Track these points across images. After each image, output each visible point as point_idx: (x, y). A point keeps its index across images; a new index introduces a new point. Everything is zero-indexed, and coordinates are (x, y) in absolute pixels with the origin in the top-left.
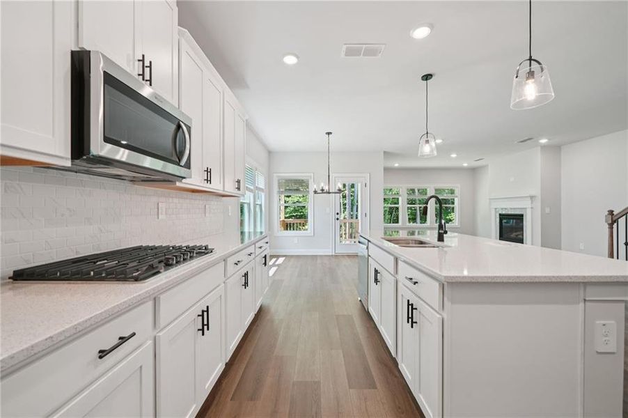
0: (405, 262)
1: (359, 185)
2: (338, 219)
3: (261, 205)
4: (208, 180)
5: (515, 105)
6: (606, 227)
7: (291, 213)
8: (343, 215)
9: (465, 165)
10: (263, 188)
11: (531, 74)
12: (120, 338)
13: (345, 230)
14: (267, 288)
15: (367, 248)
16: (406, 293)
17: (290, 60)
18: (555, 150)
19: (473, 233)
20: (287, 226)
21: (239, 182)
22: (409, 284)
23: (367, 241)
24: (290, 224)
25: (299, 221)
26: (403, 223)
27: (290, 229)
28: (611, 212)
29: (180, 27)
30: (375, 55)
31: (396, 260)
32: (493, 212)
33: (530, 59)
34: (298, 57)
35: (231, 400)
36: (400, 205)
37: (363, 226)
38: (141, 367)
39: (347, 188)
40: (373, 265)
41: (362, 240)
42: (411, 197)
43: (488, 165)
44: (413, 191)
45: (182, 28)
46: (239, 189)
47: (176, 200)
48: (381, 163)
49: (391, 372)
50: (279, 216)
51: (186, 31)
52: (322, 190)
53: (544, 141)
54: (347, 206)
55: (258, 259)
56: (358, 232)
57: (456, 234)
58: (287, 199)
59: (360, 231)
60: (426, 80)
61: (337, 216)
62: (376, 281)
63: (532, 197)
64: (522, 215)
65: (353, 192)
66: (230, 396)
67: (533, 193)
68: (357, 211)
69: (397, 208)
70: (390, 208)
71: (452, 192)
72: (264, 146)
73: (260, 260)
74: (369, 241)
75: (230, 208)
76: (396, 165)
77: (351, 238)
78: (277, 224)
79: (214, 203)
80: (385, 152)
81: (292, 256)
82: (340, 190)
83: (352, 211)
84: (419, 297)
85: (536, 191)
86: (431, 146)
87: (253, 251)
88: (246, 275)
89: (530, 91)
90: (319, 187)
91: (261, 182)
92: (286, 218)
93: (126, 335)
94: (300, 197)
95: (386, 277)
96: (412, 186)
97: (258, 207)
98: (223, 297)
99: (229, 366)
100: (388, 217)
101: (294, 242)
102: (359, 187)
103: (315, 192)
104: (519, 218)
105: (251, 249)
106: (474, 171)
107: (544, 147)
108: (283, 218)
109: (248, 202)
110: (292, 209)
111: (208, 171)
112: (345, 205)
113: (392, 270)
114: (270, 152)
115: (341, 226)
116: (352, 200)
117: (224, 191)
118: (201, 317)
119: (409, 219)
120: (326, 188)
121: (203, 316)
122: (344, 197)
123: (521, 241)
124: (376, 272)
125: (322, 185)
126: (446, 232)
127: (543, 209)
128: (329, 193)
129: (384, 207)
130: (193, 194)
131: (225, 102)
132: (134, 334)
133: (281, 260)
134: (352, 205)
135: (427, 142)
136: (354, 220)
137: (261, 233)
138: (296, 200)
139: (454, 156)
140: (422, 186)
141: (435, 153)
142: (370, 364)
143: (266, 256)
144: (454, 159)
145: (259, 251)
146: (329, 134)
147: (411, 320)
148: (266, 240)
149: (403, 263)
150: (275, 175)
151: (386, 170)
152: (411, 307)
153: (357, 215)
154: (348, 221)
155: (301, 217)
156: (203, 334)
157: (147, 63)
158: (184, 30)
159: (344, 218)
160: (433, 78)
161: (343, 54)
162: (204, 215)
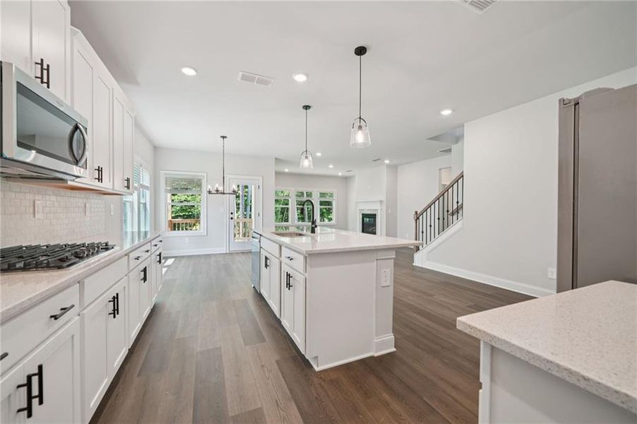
0: (286, 247)
1: (253, 187)
2: (232, 218)
3: (145, 204)
4: (100, 179)
5: (353, 145)
6: (414, 221)
7: (177, 212)
8: (236, 215)
9: (340, 174)
10: (148, 185)
11: (360, 127)
12: (62, 309)
13: (239, 230)
14: (161, 286)
15: (260, 242)
16: (286, 269)
17: (189, 72)
18: (394, 168)
19: (346, 229)
20: (174, 227)
21: (128, 180)
22: (288, 261)
23: (259, 236)
24: (178, 224)
25: (188, 221)
26: (293, 222)
27: (178, 230)
28: (416, 212)
29: (72, 27)
30: (267, 84)
31: (281, 247)
32: (358, 211)
33: (360, 118)
34: (196, 71)
35: (138, 376)
36: (290, 206)
37: (255, 224)
38: (73, 336)
39: (240, 188)
40: (264, 254)
41: (255, 235)
42: (300, 199)
43: (354, 176)
44: (302, 193)
45: (75, 29)
46: (128, 187)
47: (53, 198)
48: (272, 168)
49: (276, 329)
50: (166, 216)
51: (79, 31)
52: (217, 191)
53: (387, 162)
54: (241, 206)
55: (153, 256)
56: (251, 229)
57: (334, 230)
58: (173, 198)
59: (253, 228)
60: (306, 109)
61: (231, 216)
62: (266, 266)
63: (381, 202)
64: (375, 215)
65: (247, 192)
66: (137, 373)
67: (382, 199)
68: (251, 211)
69: (288, 209)
70: (282, 208)
71: (331, 195)
72: (150, 141)
73: (155, 258)
74: (261, 235)
75: (112, 206)
76: (287, 170)
77: (245, 236)
78: (164, 225)
79: (95, 202)
80: (276, 158)
81: (183, 257)
82: (234, 191)
83: (246, 211)
84: (294, 269)
85: (383, 198)
86: (309, 161)
87: (149, 249)
88: (145, 270)
89: (360, 137)
90: (213, 187)
91: (146, 180)
92: (173, 218)
93: (68, 306)
94: (188, 196)
95: (274, 262)
96: (301, 190)
97: (141, 205)
98: (127, 288)
99: (132, 351)
100: (280, 216)
101: (184, 242)
102: (252, 189)
103: (210, 192)
104: (374, 216)
105: (147, 247)
106: (346, 179)
107: (388, 166)
108: (170, 218)
109: (131, 200)
110: (178, 208)
111: (100, 170)
112: (239, 204)
113: (277, 255)
114: (156, 148)
115: (235, 226)
116: (246, 200)
117: (113, 189)
118: (112, 303)
119: (299, 218)
120: (221, 189)
121: (114, 301)
122: (238, 197)
123: (375, 233)
124: (266, 258)
125: (217, 186)
126: (316, 226)
127: (387, 210)
128: (224, 193)
129: (276, 208)
130: (72, 191)
131: (115, 100)
132: (73, 306)
133: (170, 262)
134: (246, 205)
135: (306, 157)
136: (247, 220)
137: (146, 233)
138: (183, 198)
139: (331, 166)
140: (309, 190)
141: (312, 167)
142: (262, 329)
143: (160, 254)
144: (331, 169)
145: (154, 249)
146: (224, 137)
147: (289, 286)
148: (159, 239)
149: (286, 249)
150: (161, 172)
151: (277, 174)
152: (289, 276)
153: (250, 215)
154: (242, 220)
155: (189, 217)
156: (114, 317)
157: (45, 67)
158: (77, 30)
159: (238, 218)
160: (311, 109)
161: (239, 79)
162: (83, 214)
